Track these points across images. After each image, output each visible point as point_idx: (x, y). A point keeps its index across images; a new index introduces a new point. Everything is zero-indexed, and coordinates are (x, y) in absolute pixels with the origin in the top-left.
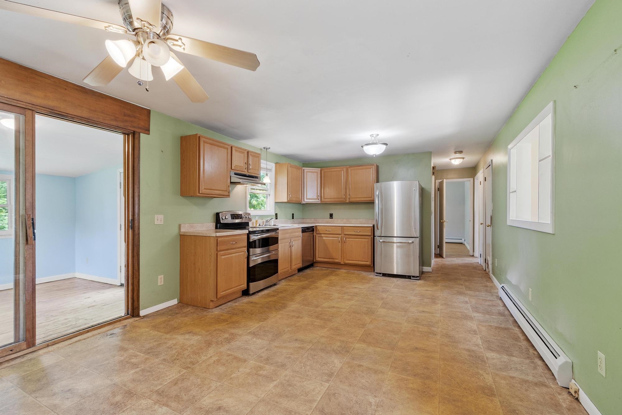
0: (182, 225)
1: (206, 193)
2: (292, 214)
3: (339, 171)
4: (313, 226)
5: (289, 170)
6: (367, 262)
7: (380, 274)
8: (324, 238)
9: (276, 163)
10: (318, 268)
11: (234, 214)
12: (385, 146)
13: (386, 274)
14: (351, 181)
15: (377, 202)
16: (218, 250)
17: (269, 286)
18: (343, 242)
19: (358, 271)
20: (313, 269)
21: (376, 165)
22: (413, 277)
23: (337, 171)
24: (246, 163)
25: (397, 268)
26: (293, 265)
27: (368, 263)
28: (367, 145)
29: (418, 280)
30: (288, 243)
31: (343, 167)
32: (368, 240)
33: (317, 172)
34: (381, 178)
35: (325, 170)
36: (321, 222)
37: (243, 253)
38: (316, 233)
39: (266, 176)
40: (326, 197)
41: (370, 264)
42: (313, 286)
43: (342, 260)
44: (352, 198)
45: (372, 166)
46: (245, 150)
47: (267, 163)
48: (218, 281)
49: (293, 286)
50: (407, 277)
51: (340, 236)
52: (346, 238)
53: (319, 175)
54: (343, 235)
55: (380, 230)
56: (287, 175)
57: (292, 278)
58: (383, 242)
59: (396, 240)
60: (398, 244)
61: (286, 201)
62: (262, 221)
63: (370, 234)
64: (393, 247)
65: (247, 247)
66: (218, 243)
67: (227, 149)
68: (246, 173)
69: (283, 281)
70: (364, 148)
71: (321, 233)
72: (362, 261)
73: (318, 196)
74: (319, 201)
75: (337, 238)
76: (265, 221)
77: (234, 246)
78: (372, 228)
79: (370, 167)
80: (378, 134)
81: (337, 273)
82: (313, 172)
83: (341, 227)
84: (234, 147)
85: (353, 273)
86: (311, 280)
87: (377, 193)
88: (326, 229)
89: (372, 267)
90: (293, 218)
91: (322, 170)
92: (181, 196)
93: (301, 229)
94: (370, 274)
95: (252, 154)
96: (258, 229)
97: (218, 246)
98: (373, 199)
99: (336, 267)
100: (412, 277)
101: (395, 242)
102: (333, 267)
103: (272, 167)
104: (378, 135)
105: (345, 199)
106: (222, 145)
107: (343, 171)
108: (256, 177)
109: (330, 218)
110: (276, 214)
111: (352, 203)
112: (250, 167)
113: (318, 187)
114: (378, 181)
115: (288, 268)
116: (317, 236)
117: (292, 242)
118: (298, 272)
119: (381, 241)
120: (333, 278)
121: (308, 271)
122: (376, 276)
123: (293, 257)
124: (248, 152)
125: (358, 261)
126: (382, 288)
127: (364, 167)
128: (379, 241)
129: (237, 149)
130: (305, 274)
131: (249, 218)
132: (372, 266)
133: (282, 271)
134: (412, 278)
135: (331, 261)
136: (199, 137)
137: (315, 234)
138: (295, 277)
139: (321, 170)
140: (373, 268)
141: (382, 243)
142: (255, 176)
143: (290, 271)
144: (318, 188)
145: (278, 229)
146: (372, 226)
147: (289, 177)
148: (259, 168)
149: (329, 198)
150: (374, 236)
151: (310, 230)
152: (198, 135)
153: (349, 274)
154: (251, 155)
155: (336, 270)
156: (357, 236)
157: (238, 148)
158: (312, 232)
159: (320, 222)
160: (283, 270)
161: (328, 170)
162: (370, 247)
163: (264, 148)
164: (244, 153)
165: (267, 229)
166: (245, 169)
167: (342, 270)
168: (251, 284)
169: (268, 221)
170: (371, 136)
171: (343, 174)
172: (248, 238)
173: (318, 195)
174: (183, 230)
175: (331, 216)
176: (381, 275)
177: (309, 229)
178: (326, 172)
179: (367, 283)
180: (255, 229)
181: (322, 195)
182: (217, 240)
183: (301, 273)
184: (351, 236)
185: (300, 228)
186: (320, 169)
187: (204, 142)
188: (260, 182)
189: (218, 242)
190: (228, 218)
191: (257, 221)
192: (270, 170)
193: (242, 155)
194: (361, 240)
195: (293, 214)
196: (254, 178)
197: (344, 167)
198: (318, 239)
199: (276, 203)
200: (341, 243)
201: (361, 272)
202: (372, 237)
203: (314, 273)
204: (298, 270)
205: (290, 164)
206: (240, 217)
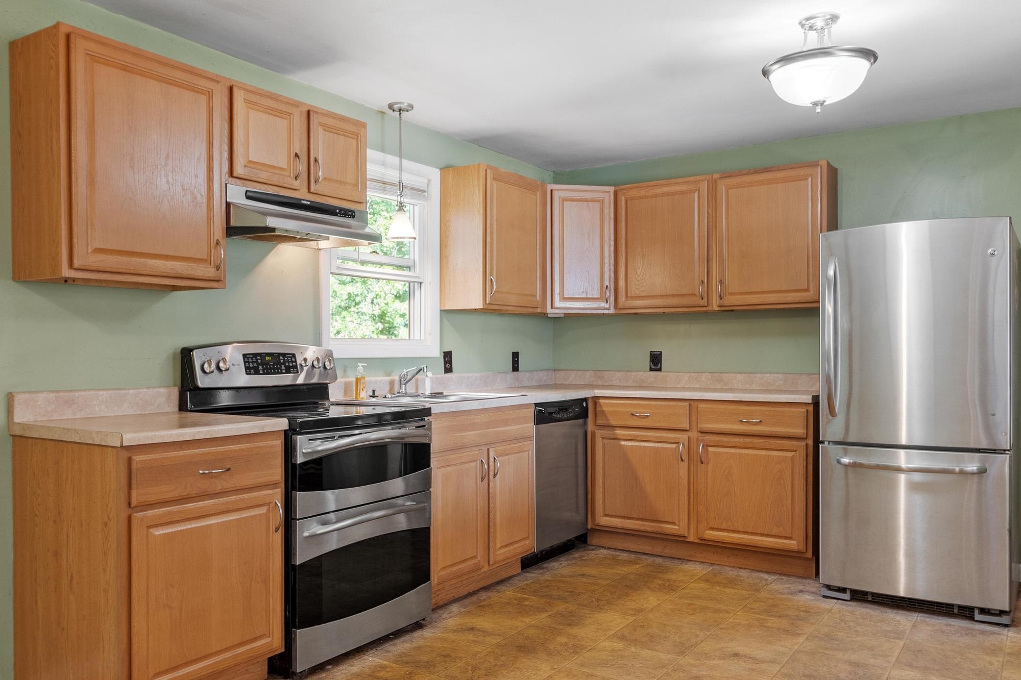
0: (19, 399)
1: (101, 266)
2: (514, 353)
3: (682, 193)
4: (585, 400)
5: (492, 190)
6: (787, 541)
7: (843, 590)
8: (623, 443)
9: (445, 170)
10: (603, 552)
11: (260, 354)
12: (863, 65)
13: (865, 593)
14: (728, 230)
15: (829, 308)
16: (134, 503)
17: (391, 634)
18: (695, 460)
19: (753, 570)
20: (581, 557)
21: (828, 164)
22: (983, 611)
23: (673, 194)
24: (297, 155)
25: (911, 569)
26: (498, 546)
27: (793, 544)
28: (787, 59)
29: (1006, 626)
30: (473, 464)
31: (698, 178)
32: (793, 453)
33: (602, 202)
34: (844, 214)
35: (633, 193)
36: (619, 384)
37: (262, 510)
38: (595, 424)
39: (399, 210)
40: (633, 291)
41: (802, 548)
42: (563, 640)
43: (693, 526)
44: (731, 294)
45: (808, 171)
46: (296, 104)
47: (403, 164)
48: (134, 630)
49: (485, 632)
50: (956, 611)
51: (683, 437)
52: (706, 446)
53: (609, 212)
54: (694, 434)
55: (839, 421)
56: (482, 211)
57: (493, 596)
58: (854, 465)
59: (908, 460)
60: (917, 477)
61: (479, 305)
62: (388, 378)
63: (800, 431)
64: (892, 487)
65: (283, 485)
66: (133, 476)
67: (210, 95)
68: (302, 195)
69: (455, 608)
70: (771, 77)
71: (613, 422)
72: (768, 536)
73: (603, 288)
74: (607, 306)
75: (674, 446)
76: (397, 378)
77: (219, 485)
78: (811, 408)
79: (802, 172)
80: (836, 11)
81: (669, 580)
82: (586, 201)
83: (687, 404)
84: (239, 88)
85: (732, 583)
86: (561, 607)
87: (831, 273)
88: (633, 410)
89: (807, 559)
90: (515, 368)
91: (620, 193)
92: (14, 279)
93: (531, 412)
94: (801, 587)
95: (330, 121)
96: (364, 411)
97: (134, 486)
98: (816, 298)
99: (668, 551)
100: (976, 612)
101: (904, 465)
102: (658, 550)
103: (429, 181)
104: (834, 18)
105: (705, 299)
106: (178, 75)
107: (696, 194)
108: (348, 213)
109: (651, 370)
110: (448, 356)
111: (730, 313)
112: (316, 173)
113: (606, 254)
114: (833, 224)
115: (475, 557)
116: (599, 433)
117: (491, 460)
118: (522, 569)
119: (846, 460)
120: (650, 600)
121: (561, 567)
122: (824, 597)
123: (499, 517)
124: (309, 112)
125: (752, 534)
126: (850, 663)
127: (780, 175)
128: (839, 462)
129: (254, 98)
130: (547, 576)
131: (325, 368)
132: (810, 554)
133: (449, 571)
134: (978, 617)
135: (649, 529)
136: (68, 37)
137: (590, 427)
138: (508, 592)
139: (616, 194)
140: (814, 565)
141: (849, 468)
142: (341, 209)
143: (486, 568)
144: (606, 261)
145: (427, 412)
146: (808, 399)
147: (492, 216)
148: (360, 181)
149: (643, 294)
150: (817, 442)
151: (572, 414)
152: (63, 30)
153: (718, 583)
154: (321, 124)
155: (667, 563)
156: (748, 440)
157: (261, 95)
158: (581, 421)
159: (614, 383)
160: (455, 569)
161: (643, 193)
162: (800, 483)
163: (391, 107)
164: (290, 114)
165: (397, 410)
166: (296, 178)
167: (690, 567)
168: (302, 635)
169: (409, 377)
170: (803, 26)
171: (697, 203)
172: (289, 449)
173: (607, 283)
174: (22, 416)
175: (656, 360)
176: (847, 596)
177: (566, 409)
178: (633, 199)
179: (786, 632)
180: (353, 412)
181: (622, 283)
182: (130, 460)
183: (533, 575)
184: (725, 439)
185: (527, 406)
186: (612, 189)
187: (93, 58)
188: (367, 230)
189: (134, 472)
190: (227, 370)
191: (363, 378)
192: (420, 192)
193: (282, 124)
194: (764, 452)
195: (515, 355)
196: (335, 214)
197: (703, 177)
198: (604, 445)
199: (444, 312)
200: (685, 464)
201: (766, 576)
202: (810, 442)
203: (583, 575)
204: (522, 561)
205: (494, 169)
206: (287, 364)
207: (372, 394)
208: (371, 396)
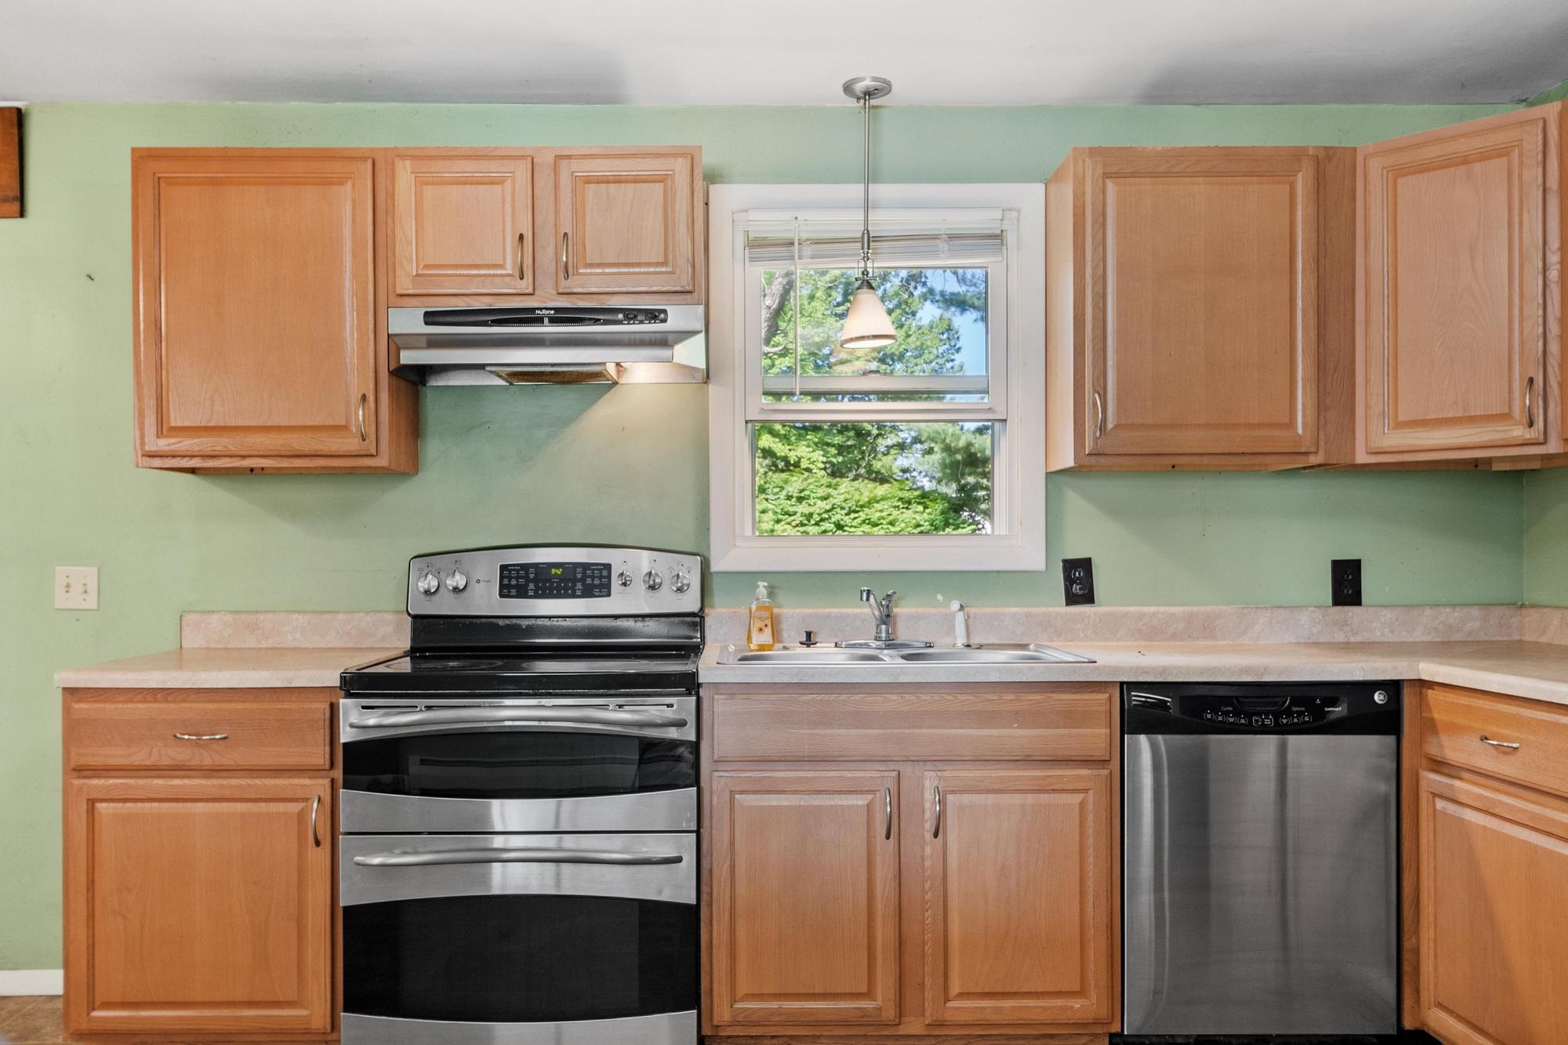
0: (189, 619)
2: (1339, 564)
5: (1099, 203)
8: (1469, 814)
16: (72, 765)
24: (522, 238)
30: (857, 798)
33: (1511, 153)
38: (1421, 753)
48: (70, 934)
61: (1071, 457)
66: (71, 728)
68: (544, 300)
71: (1451, 755)
74: (1532, 435)
77: (207, 759)
82: (1466, 161)
84: (403, 158)
97: (71, 742)
103: (1012, 212)
110: (1077, 569)
113: (1530, 292)
115: (864, 995)
123: (956, 924)
133: (769, 1004)
137: (1408, 759)
139: (1561, 120)
143: (914, 1028)
154: (580, 174)
158: (1386, 740)
160: (790, 1005)
164: (506, 174)
166: (520, 275)
173: (1530, 372)
174: (191, 642)
182: (68, 707)
186: (1550, 110)
187: (165, 181)
189: (72, 722)
193: (492, 192)
196: (616, 322)
206: (589, 581)
207: (804, 639)
208: (801, 643)
